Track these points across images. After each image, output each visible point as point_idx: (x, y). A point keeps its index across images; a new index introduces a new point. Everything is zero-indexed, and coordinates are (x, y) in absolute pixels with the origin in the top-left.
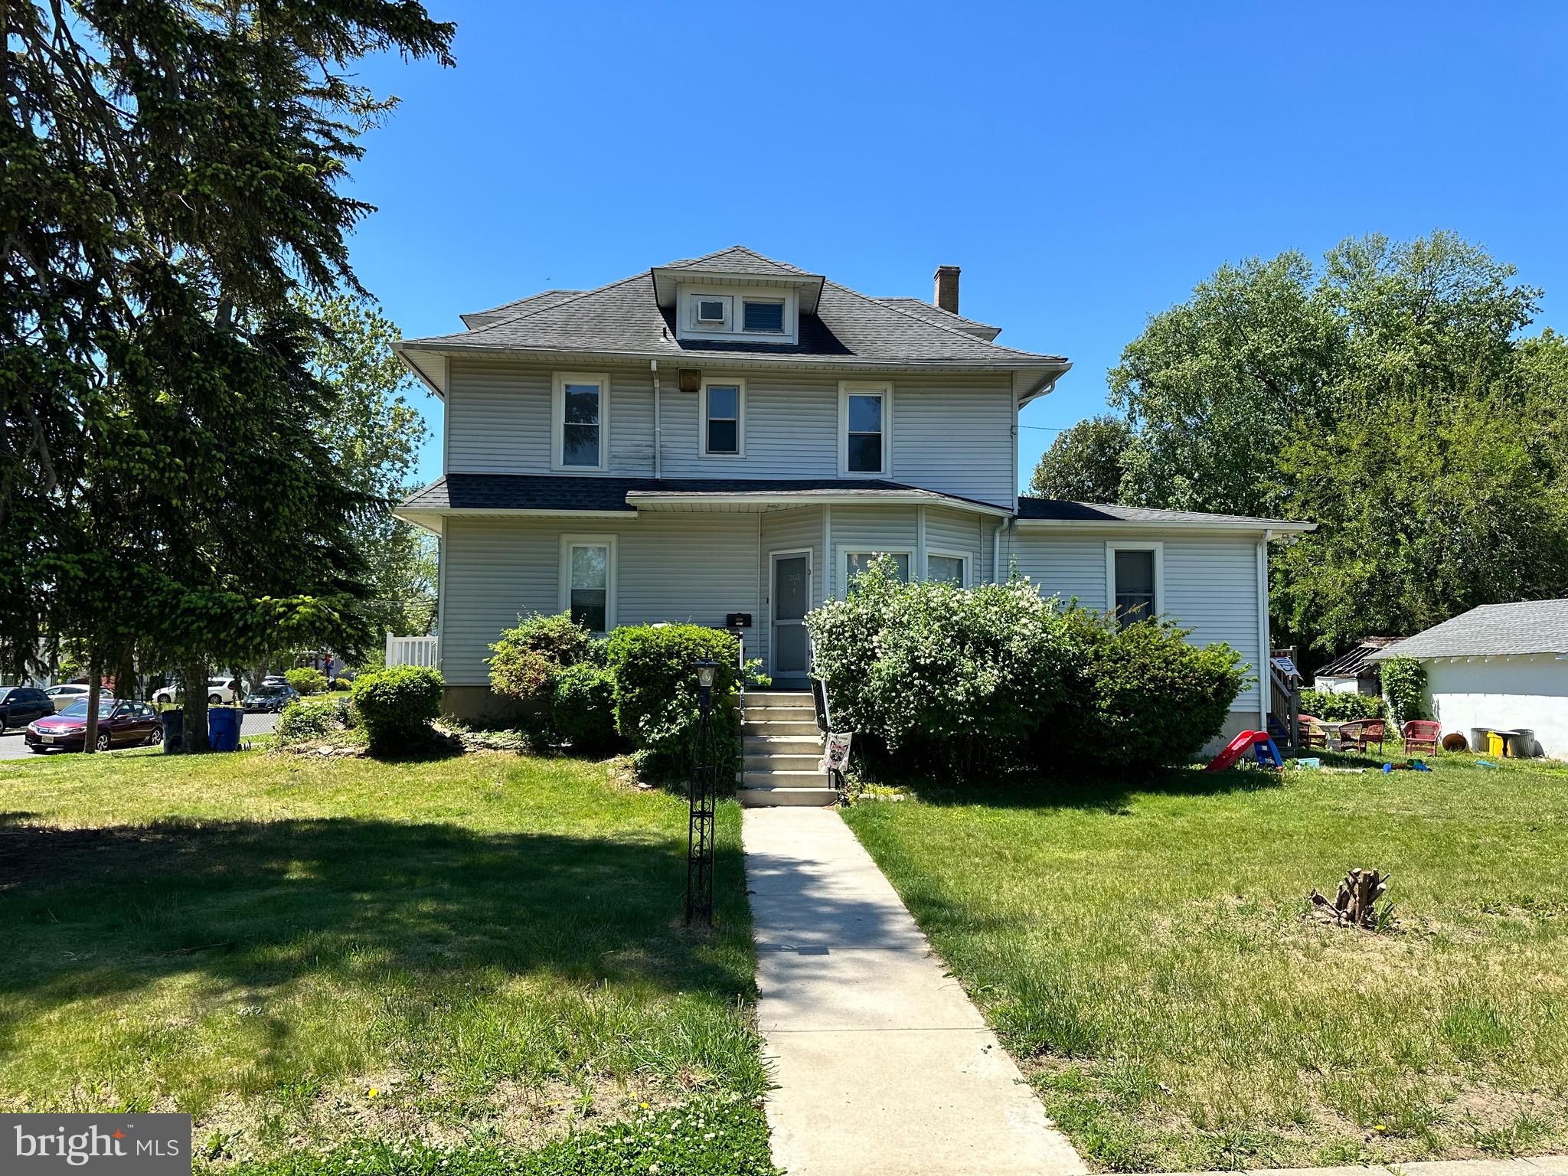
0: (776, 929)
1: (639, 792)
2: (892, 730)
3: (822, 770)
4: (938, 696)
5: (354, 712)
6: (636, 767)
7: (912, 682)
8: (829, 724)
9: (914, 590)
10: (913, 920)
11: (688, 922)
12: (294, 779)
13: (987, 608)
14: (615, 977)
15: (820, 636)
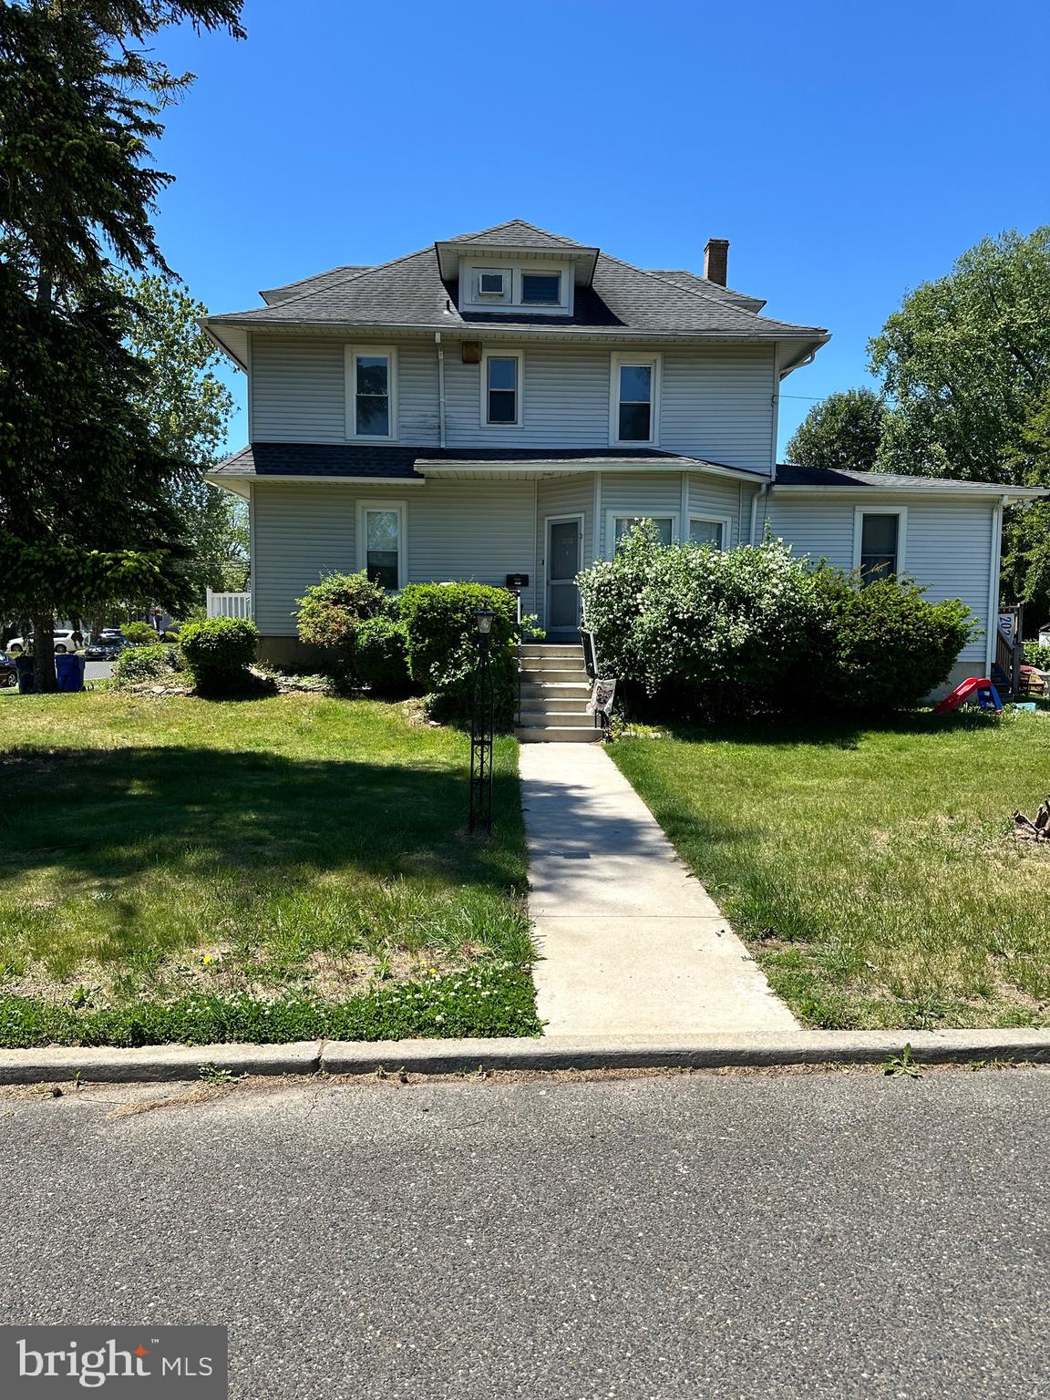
0: (547, 838)
1: (430, 729)
2: (652, 677)
3: (590, 712)
4: (694, 646)
5: (180, 656)
6: (427, 707)
7: (670, 635)
8: (596, 672)
9: (675, 552)
10: (663, 833)
11: (471, 831)
12: (131, 714)
13: (741, 567)
14: (409, 873)
15: (589, 594)
